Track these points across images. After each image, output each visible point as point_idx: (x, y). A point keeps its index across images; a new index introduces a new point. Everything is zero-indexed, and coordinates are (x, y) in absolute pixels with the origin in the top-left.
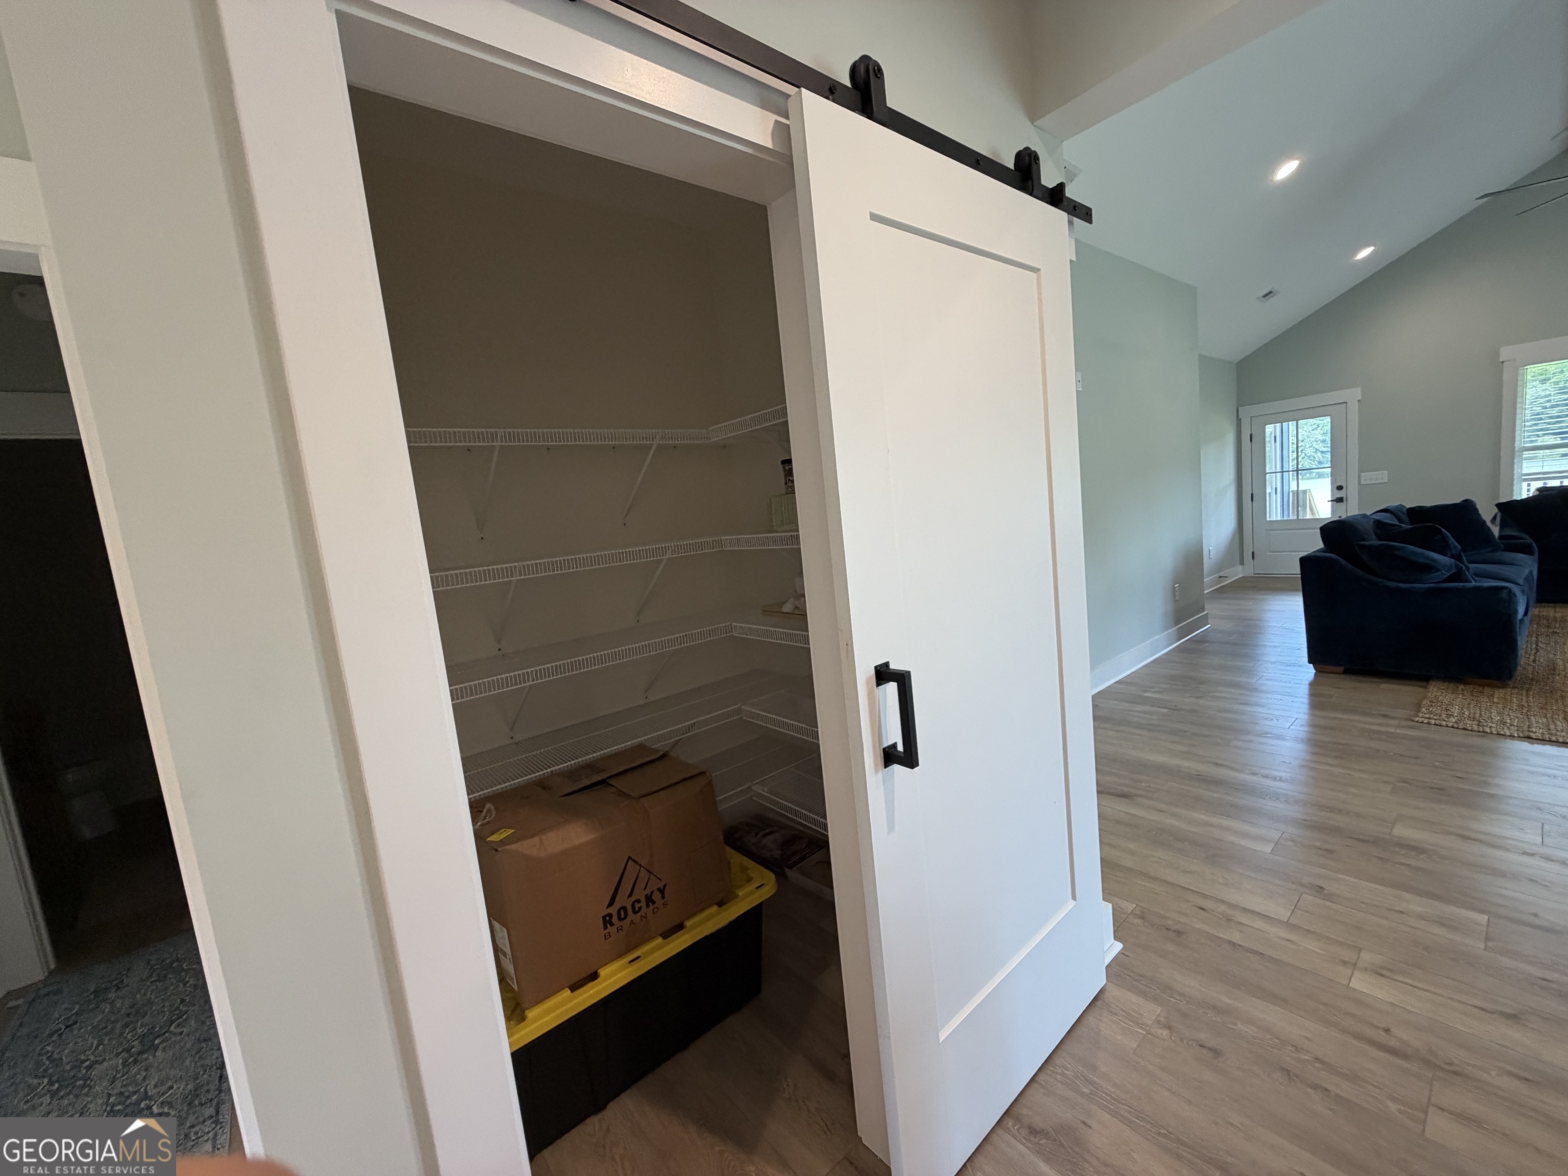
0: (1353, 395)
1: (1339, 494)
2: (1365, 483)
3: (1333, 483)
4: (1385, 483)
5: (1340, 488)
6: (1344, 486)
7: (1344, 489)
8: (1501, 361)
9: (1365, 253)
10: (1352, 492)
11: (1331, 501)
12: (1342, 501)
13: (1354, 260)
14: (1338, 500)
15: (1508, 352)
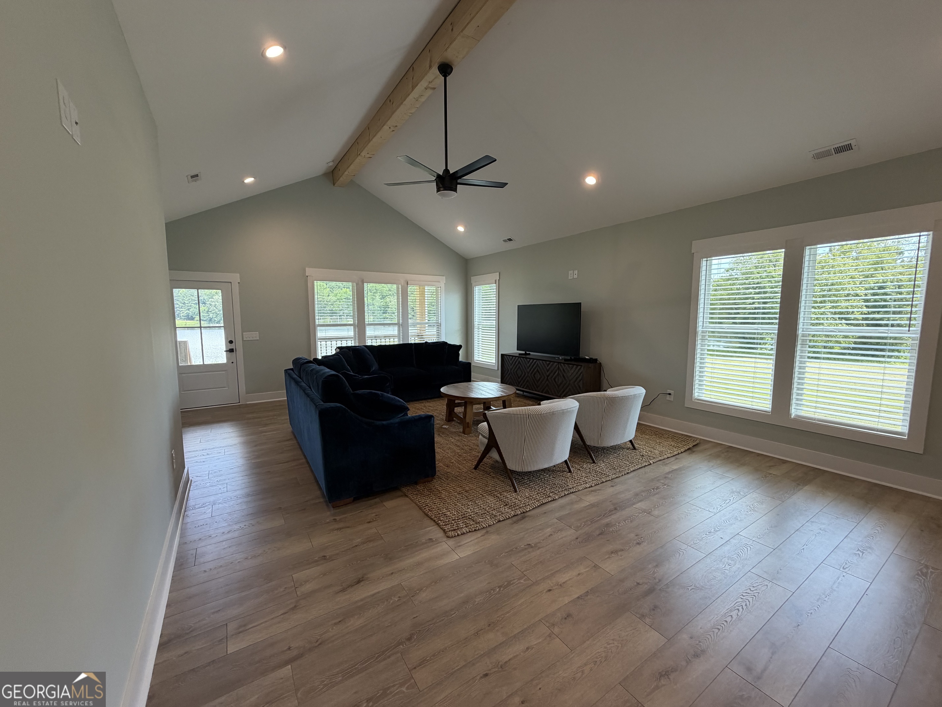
0: (235, 278)
1: (232, 346)
2: (246, 339)
3: (226, 338)
4: (258, 340)
5: (231, 342)
6: (234, 341)
7: (234, 343)
8: (307, 275)
9: (249, 180)
10: (239, 345)
11: (226, 351)
12: (233, 351)
13: (243, 182)
14: (230, 351)
15: (309, 271)
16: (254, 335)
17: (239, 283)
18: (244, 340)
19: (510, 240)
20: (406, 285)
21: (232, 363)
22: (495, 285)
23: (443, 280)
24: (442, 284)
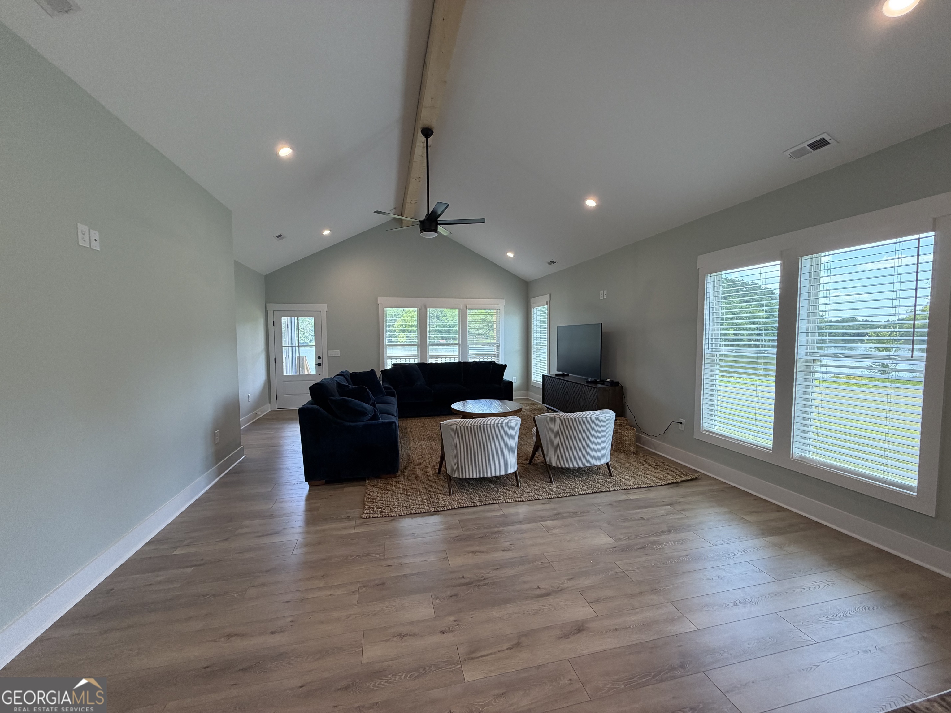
0: (324, 307)
1: (320, 361)
3: (316, 355)
4: (339, 357)
5: (319, 358)
6: (321, 357)
7: (321, 359)
8: (378, 303)
9: (327, 232)
10: (325, 361)
11: (316, 365)
12: (320, 365)
13: (322, 234)
14: (319, 365)
15: (380, 300)
16: (336, 353)
17: (326, 311)
18: (329, 356)
19: (553, 262)
20: (466, 309)
21: (320, 374)
22: (547, 306)
23: (502, 303)
24: (501, 307)
